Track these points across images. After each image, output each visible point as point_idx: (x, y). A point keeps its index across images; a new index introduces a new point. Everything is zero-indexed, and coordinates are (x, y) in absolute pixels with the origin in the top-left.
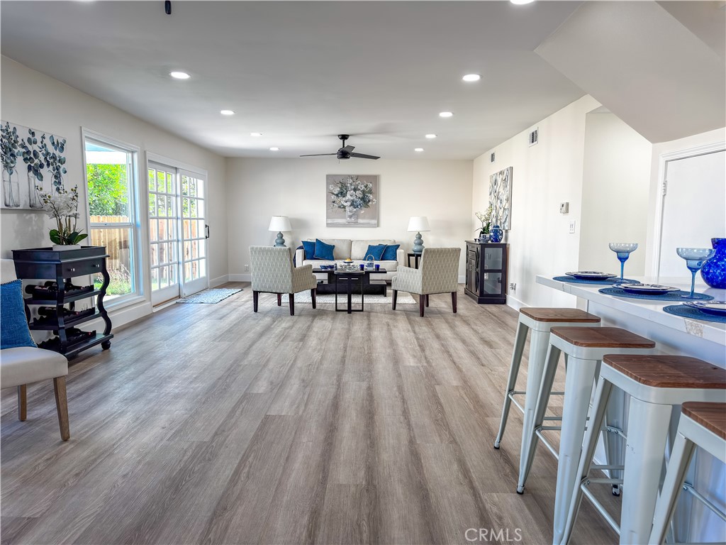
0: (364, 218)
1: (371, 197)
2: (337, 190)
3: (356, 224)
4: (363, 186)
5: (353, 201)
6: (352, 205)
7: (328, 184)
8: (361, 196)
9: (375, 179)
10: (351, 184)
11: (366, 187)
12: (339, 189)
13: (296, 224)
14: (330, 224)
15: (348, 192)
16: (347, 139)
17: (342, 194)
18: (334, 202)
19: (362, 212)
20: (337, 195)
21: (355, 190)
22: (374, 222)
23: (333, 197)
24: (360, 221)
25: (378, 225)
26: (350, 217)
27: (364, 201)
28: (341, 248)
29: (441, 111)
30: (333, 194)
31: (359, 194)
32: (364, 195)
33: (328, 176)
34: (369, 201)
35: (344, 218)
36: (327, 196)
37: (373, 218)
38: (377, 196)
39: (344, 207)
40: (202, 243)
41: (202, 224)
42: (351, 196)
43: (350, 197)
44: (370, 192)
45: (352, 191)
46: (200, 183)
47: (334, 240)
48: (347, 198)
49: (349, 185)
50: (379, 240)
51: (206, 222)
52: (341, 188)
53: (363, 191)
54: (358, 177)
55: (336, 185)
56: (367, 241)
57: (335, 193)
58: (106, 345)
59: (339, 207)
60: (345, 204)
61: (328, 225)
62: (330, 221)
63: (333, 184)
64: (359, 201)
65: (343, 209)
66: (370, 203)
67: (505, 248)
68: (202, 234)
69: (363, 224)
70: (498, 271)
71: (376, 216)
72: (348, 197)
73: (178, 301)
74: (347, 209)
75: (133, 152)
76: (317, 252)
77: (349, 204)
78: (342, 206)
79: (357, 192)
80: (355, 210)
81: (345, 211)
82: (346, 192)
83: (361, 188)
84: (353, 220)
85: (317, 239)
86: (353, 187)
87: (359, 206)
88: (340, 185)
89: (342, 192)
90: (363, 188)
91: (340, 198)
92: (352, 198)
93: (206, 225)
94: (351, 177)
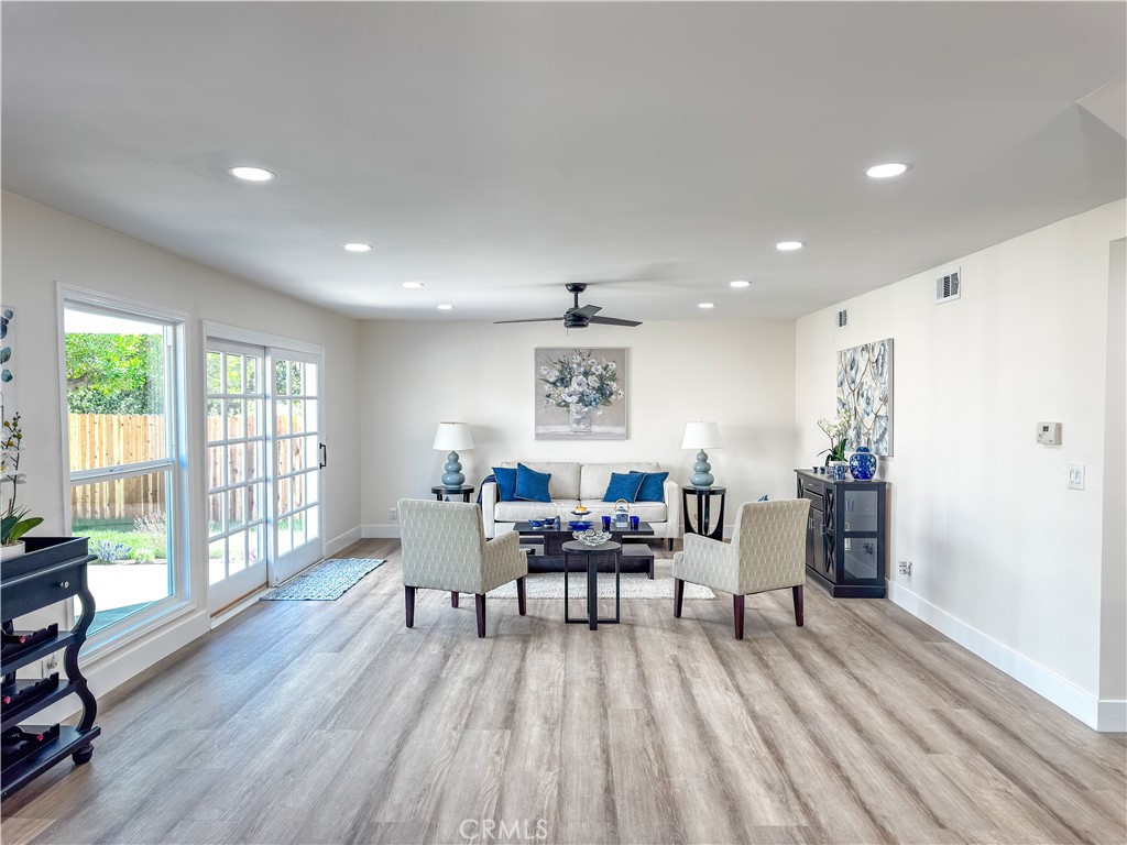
0: (599, 425)
1: (614, 386)
2: (554, 375)
3: (588, 435)
4: (600, 367)
5: (582, 394)
6: (581, 400)
7: (538, 365)
8: (597, 385)
9: (621, 355)
10: (579, 365)
11: (605, 369)
12: (557, 373)
13: (482, 436)
14: (542, 434)
15: (574, 378)
16: (582, 290)
17: (563, 381)
18: (548, 396)
19: (600, 413)
20: (554, 384)
21: (586, 374)
22: (620, 430)
23: (547, 388)
24: (595, 429)
25: (627, 436)
26: (578, 422)
27: (603, 394)
28: (561, 480)
29: (780, 241)
30: (547, 381)
31: (593, 381)
32: (602, 383)
33: (538, 351)
34: (611, 394)
35: (568, 424)
36: (536, 385)
37: (619, 424)
38: (624, 385)
39: (567, 405)
40: (313, 477)
41: (313, 442)
42: (580, 385)
43: (577, 388)
44: (613, 378)
45: (581, 377)
46: (311, 371)
47: (549, 463)
48: (572, 389)
49: (575, 366)
50: (630, 464)
51: (320, 438)
52: (561, 372)
53: (601, 377)
54: (591, 352)
55: (552, 365)
56: (608, 465)
57: (551, 380)
58: (82, 755)
59: (559, 405)
60: (569, 400)
61: (539, 437)
62: (541, 430)
63: (547, 364)
64: (593, 395)
65: (565, 409)
66: (613, 397)
67: (882, 490)
68: (313, 459)
69: (601, 434)
70: (872, 535)
71: (623, 419)
72: (574, 386)
73: (263, 594)
74: (573, 408)
75: (175, 324)
76: (519, 487)
77: (575, 398)
78: (563, 404)
79: (590, 377)
80: (586, 409)
81: (569, 411)
82: (571, 379)
83: (597, 370)
84: (582, 427)
85: (519, 464)
86: (582, 369)
87: (593, 403)
88: (559, 367)
89: (563, 379)
90: (600, 370)
91: (560, 389)
92: (581, 389)
93: (321, 445)
94: (579, 352)
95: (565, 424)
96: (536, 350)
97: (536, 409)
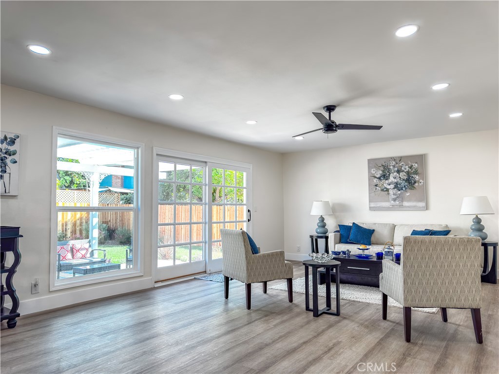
0: (409, 200)
1: (417, 178)
2: (379, 173)
3: (401, 208)
4: (407, 167)
5: (397, 183)
6: (396, 187)
7: (370, 168)
8: (405, 178)
9: (421, 159)
10: (394, 166)
11: (411, 168)
12: (381, 172)
13: (336, 209)
14: (373, 207)
15: (391, 174)
16: (333, 110)
17: (385, 176)
18: (376, 185)
19: (408, 194)
20: (379, 178)
21: (398, 172)
22: (422, 204)
23: (375, 181)
24: (406, 204)
25: (427, 208)
26: (395, 200)
27: (409, 183)
28: (382, 233)
30: (375, 177)
31: (403, 175)
32: (409, 176)
33: (369, 161)
34: (415, 182)
35: (388, 201)
36: (369, 180)
37: (421, 201)
38: (424, 176)
39: (387, 190)
41: (245, 209)
42: (395, 178)
43: (393, 180)
44: (416, 173)
45: (395, 174)
47: (375, 224)
48: (390, 181)
49: (391, 167)
50: (426, 225)
51: (248, 207)
52: (383, 171)
53: (408, 173)
54: (401, 159)
55: (377, 167)
56: (412, 226)
57: (378, 176)
59: (382, 190)
60: (388, 187)
61: (371, 209)
62: (373, 205)
63: (375, 167)
64: (403, 183)
65: (386, 192)
66: (417, 184)
68: (244, 217)
69: (409, 207)
71: (424, 197)
72: (391, 179)
74: (391, 192)
75: (138, 148)
76: (351, 236)
77: (392, 186)
78: (385, 189)
79: (401, 174)
80: (399, 192)
81: (389, 194)
82: (389, 175)
83: (405, 169)
84: (397, 203)
85: (354, 223)
86: (396, 169)
87: (404, 189)
88: (382, 168)
89: (384, 176)
90: (407, 169)
91: (383, 181)
92: (396, 181)
93: (249, 211)
94: (394, 159)
95: (387, 201)
96: (368, 160)
97: (369, 193)
